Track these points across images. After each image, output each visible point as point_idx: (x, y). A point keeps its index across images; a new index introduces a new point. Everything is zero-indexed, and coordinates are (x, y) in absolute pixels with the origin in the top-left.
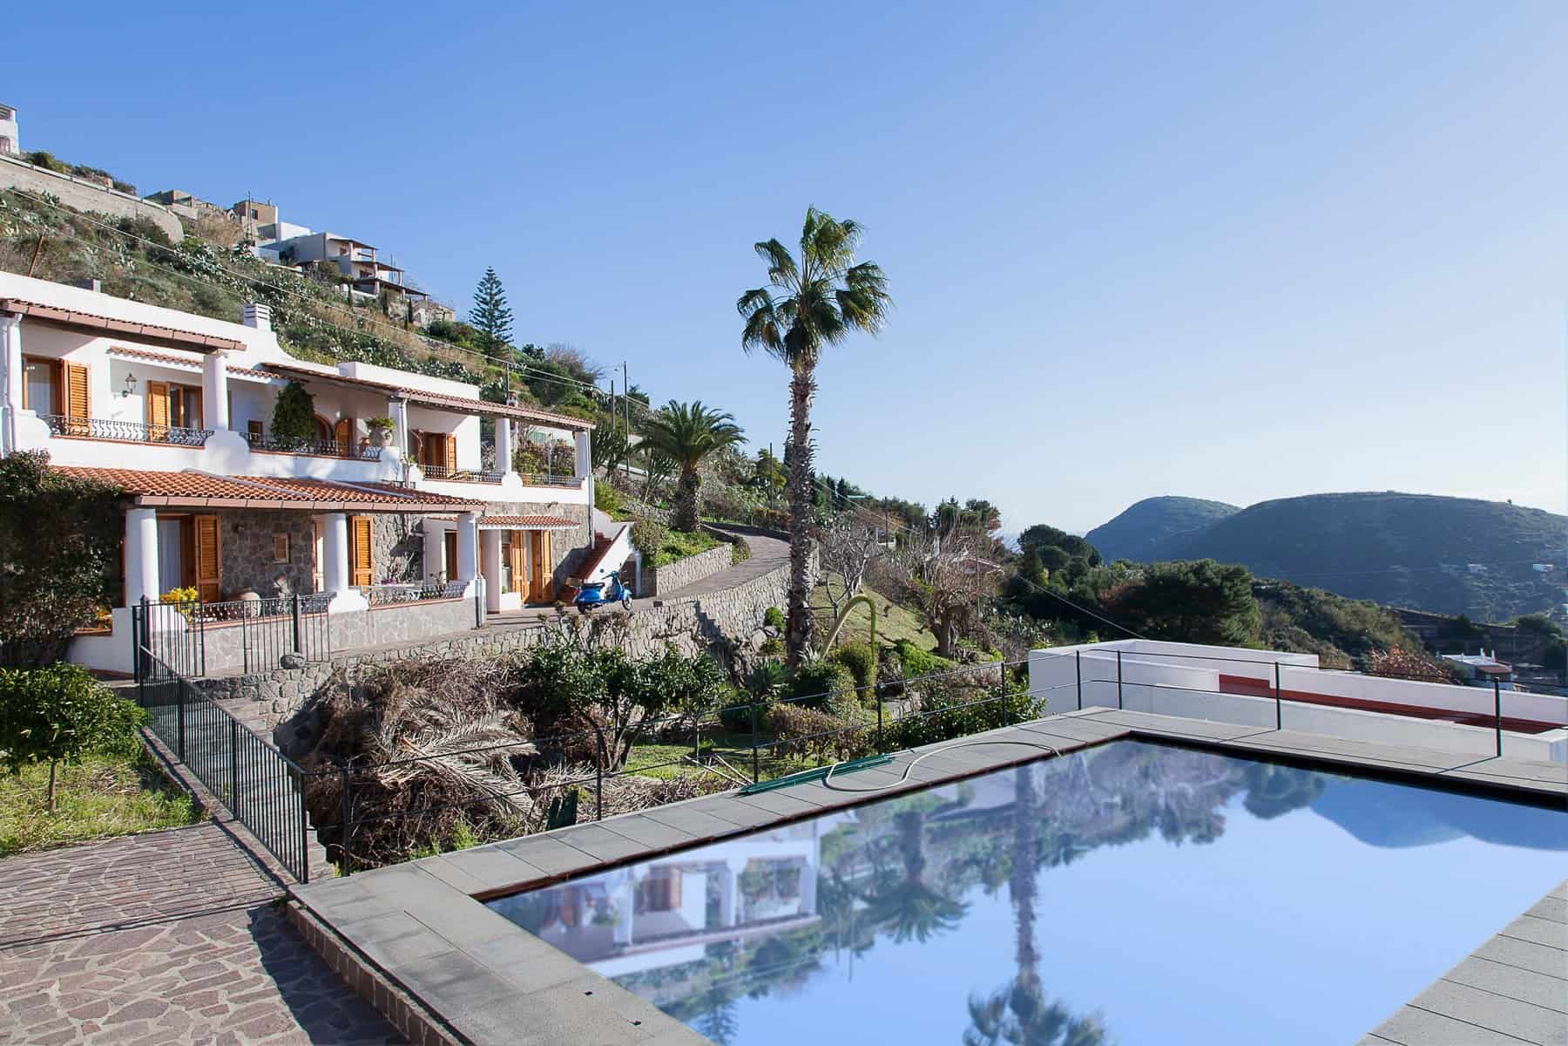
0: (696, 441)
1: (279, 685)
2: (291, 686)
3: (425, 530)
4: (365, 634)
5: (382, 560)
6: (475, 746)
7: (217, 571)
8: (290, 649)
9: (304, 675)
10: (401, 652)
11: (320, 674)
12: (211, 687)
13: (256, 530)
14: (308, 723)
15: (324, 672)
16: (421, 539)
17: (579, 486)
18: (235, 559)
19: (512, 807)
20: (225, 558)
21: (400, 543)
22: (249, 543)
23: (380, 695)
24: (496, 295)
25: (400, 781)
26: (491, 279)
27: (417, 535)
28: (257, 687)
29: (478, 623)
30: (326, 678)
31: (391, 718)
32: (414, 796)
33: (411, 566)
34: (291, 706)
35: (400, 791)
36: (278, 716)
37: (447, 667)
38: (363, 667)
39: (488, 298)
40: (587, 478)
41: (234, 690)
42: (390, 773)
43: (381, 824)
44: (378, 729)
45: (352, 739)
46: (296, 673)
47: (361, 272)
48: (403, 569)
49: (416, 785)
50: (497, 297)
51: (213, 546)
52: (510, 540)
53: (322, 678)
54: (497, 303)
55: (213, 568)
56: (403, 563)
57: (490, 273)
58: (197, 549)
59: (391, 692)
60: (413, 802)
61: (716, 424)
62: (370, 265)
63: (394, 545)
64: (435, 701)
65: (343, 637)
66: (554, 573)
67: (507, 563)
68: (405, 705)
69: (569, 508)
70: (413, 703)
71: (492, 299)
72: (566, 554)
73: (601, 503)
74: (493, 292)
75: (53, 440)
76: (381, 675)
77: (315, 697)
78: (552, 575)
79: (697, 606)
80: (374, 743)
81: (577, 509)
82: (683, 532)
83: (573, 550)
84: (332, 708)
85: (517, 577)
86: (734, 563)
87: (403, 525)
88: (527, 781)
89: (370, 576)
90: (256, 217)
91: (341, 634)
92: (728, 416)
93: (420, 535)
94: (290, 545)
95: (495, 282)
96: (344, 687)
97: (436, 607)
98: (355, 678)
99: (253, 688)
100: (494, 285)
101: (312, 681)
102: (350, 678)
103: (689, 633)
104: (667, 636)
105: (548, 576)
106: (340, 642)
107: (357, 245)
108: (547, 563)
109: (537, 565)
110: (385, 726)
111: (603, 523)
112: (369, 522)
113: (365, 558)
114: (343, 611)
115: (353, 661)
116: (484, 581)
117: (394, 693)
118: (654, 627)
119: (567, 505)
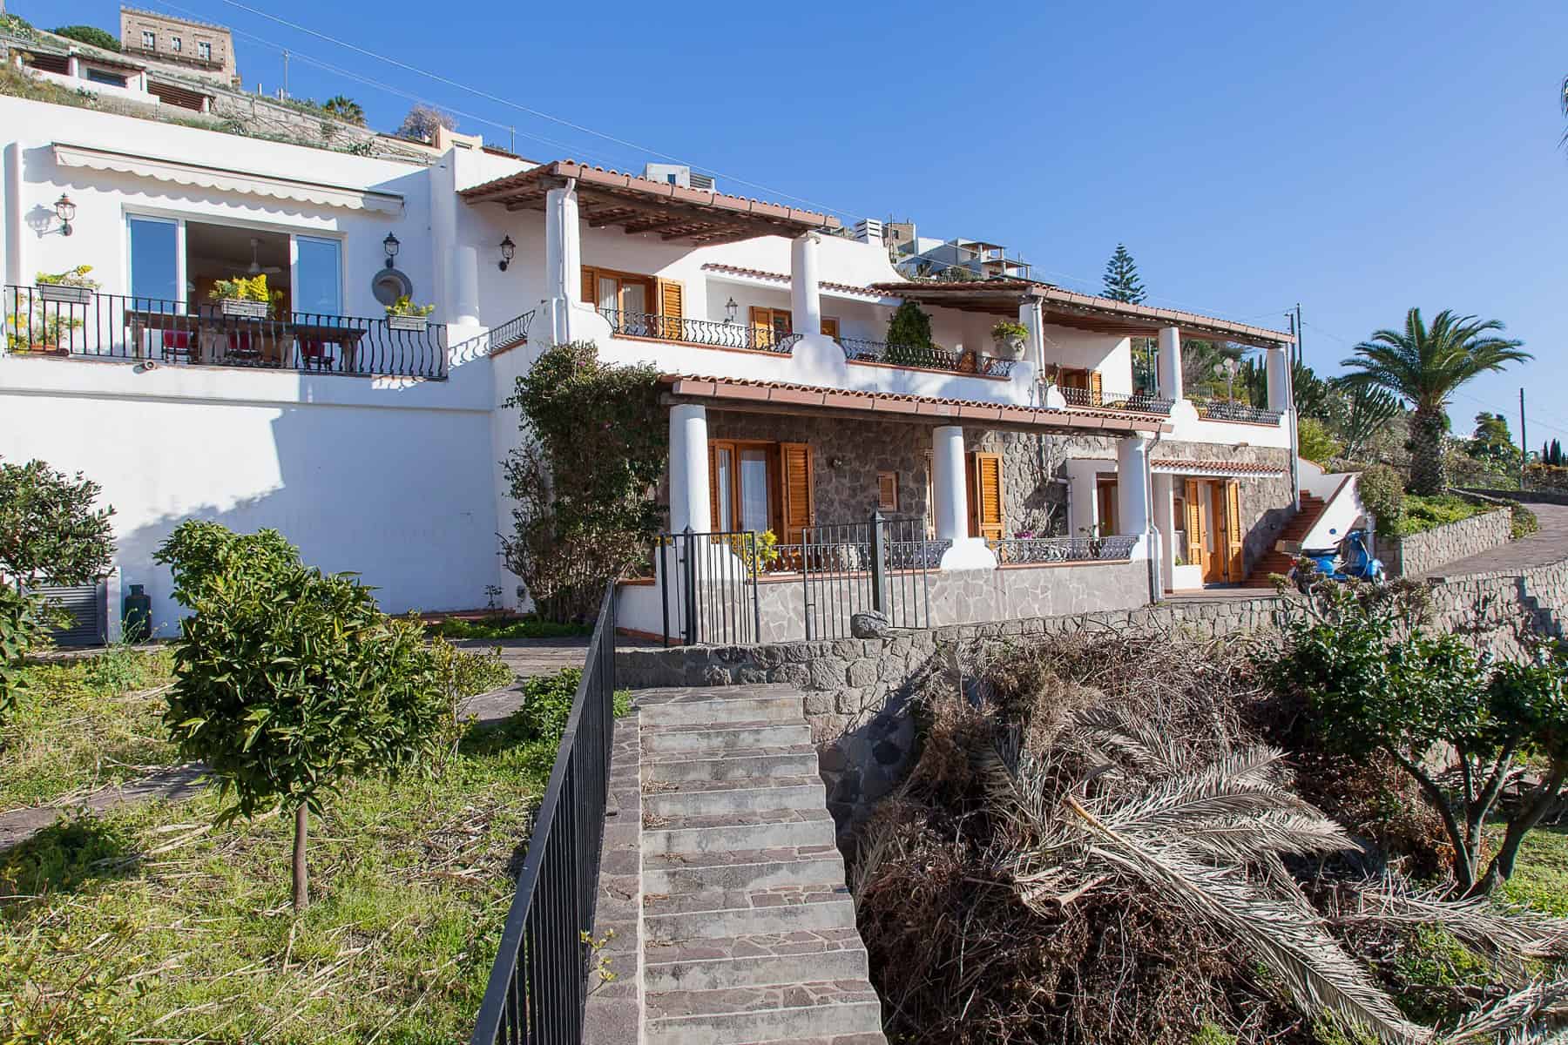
0: (1440, 364)
1: (844, 665)
2: (865, 668)
3: (1070, 473)
4: (993, 603)
5: (1015, 514)
6: (1219, 823)
7: (808, 516)
8: (866, 606)
9: (887, 651)
10: (1049, 623)
11: (913, 651)
12: (738, 661)
13: (856, 464)
14: (893, 737)
15: (921, 647)
16: (1066, 485)
17: (1276, 423)
18: (832, 502)
19: (1321, 984)
20: (819, 501)
21: (1038, 490)
22: (846, 481)
23: (1016, 695)
24: (1127, 272)
25: (1065, 899)
26: (1122, 256)
27: (1060, 480)
28: (810, 665)
29: (1152, 598)
30: (924, 659)
31: (1038, 741)
32: (1097, 933)
33: (1053, 523)
34: (865, 702)
35: (1065, 918)
36: (844, 720)
37: (1138, 652)
38: (986, 644)
39: (1119, 277)
40: (1286, 412)
41: (773, 669)
42: (1041, 875)
43: (1023, 994)
44: (1013, 764)
45: (965, 775)
46: (874, 646)
47: (991, 273)
48: (1042, 526)
49: (1098, 910)
50: (1128, 276)
51: (804, 484)
52: (1184, 495)
53: (917, 659)
54: (1129, 281)
55: (804, 512)
56: (1042, 517)
57: (1120, 251)
58: (784, 487)
59: (1037, 690)
60: (1093, 948)
61: (1471, 340)
62: (998, 264)
63: (1029, 492)
64: (1126, 716)
65: (961, 604)
66: (1244, 541)
67: (1180, 526)
68: (1064, 718)
69: (1262, 453)
70: (1079, 716)
71: (1122, 278)
72: (1259, 516)
73: (1308, 449)
74: (1124, 270)
75: (613, 340)
76: (1016, 659)
77: (904, 691)
78: (1240, 545)
79: (1519, 583)
80: (1007, 792)
81: (1274, 454)
82: (1419, 495)
83: (1270, 511)
84: (931, 714)
85: (1193, 546)
86: (1515, 536)
87: (1041, 467)
88: (1319, 902)
89: (999, 532)
90: (897, 238)
91: (959, 602)
92: (1493, 324)
93: (1064, 481)
94: (897, 487)
95: (1126, 260)
96: (951, 676)
97: (1092, 572)
98: (972, 661)
99: (803, 667)
100: (1125, 263)
101: (901, 661)
102: (964, 661)
103: (1510, 629)
104: (1477, 630)
105: (1235, 545)
106: (959, 613)
107: (987, 247)
108: (1234, 527)
109: (1220, 529)
110: (1028, 760)
111: (1310, 476)
112: (997, 461)
113: (993, 508)
114: (962, 566)
115: (969, 633)
116: (1160, 537)
117: (1043, 692)
118: (1454, 614)
119: (1259, 448)
